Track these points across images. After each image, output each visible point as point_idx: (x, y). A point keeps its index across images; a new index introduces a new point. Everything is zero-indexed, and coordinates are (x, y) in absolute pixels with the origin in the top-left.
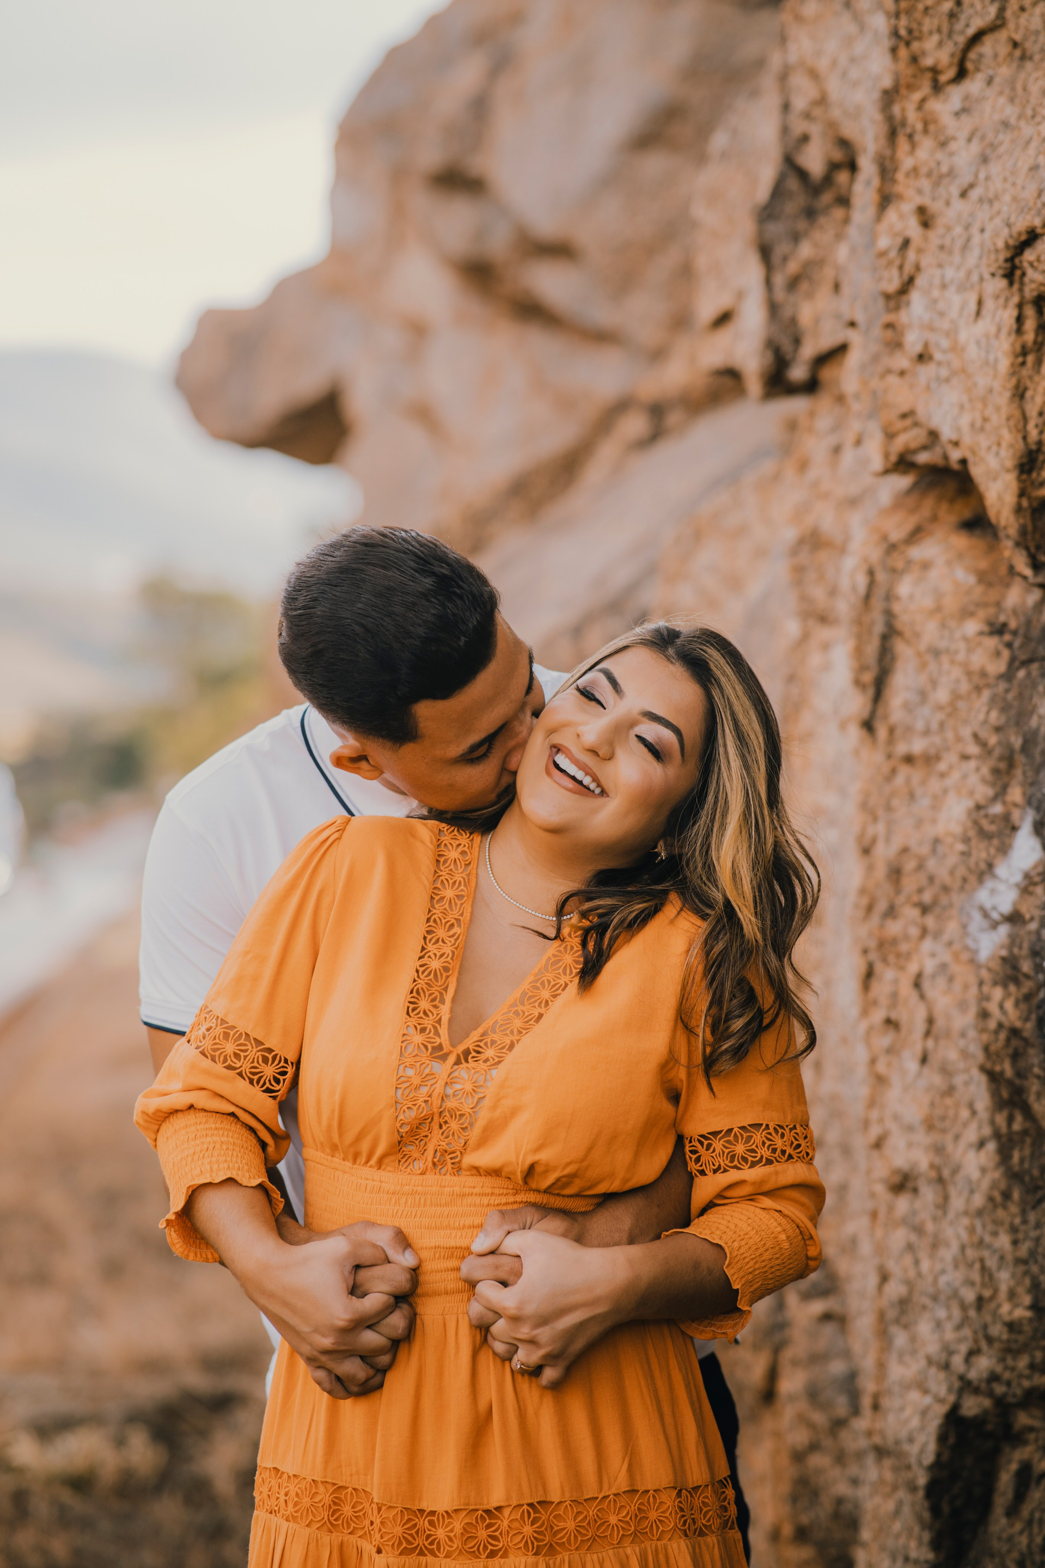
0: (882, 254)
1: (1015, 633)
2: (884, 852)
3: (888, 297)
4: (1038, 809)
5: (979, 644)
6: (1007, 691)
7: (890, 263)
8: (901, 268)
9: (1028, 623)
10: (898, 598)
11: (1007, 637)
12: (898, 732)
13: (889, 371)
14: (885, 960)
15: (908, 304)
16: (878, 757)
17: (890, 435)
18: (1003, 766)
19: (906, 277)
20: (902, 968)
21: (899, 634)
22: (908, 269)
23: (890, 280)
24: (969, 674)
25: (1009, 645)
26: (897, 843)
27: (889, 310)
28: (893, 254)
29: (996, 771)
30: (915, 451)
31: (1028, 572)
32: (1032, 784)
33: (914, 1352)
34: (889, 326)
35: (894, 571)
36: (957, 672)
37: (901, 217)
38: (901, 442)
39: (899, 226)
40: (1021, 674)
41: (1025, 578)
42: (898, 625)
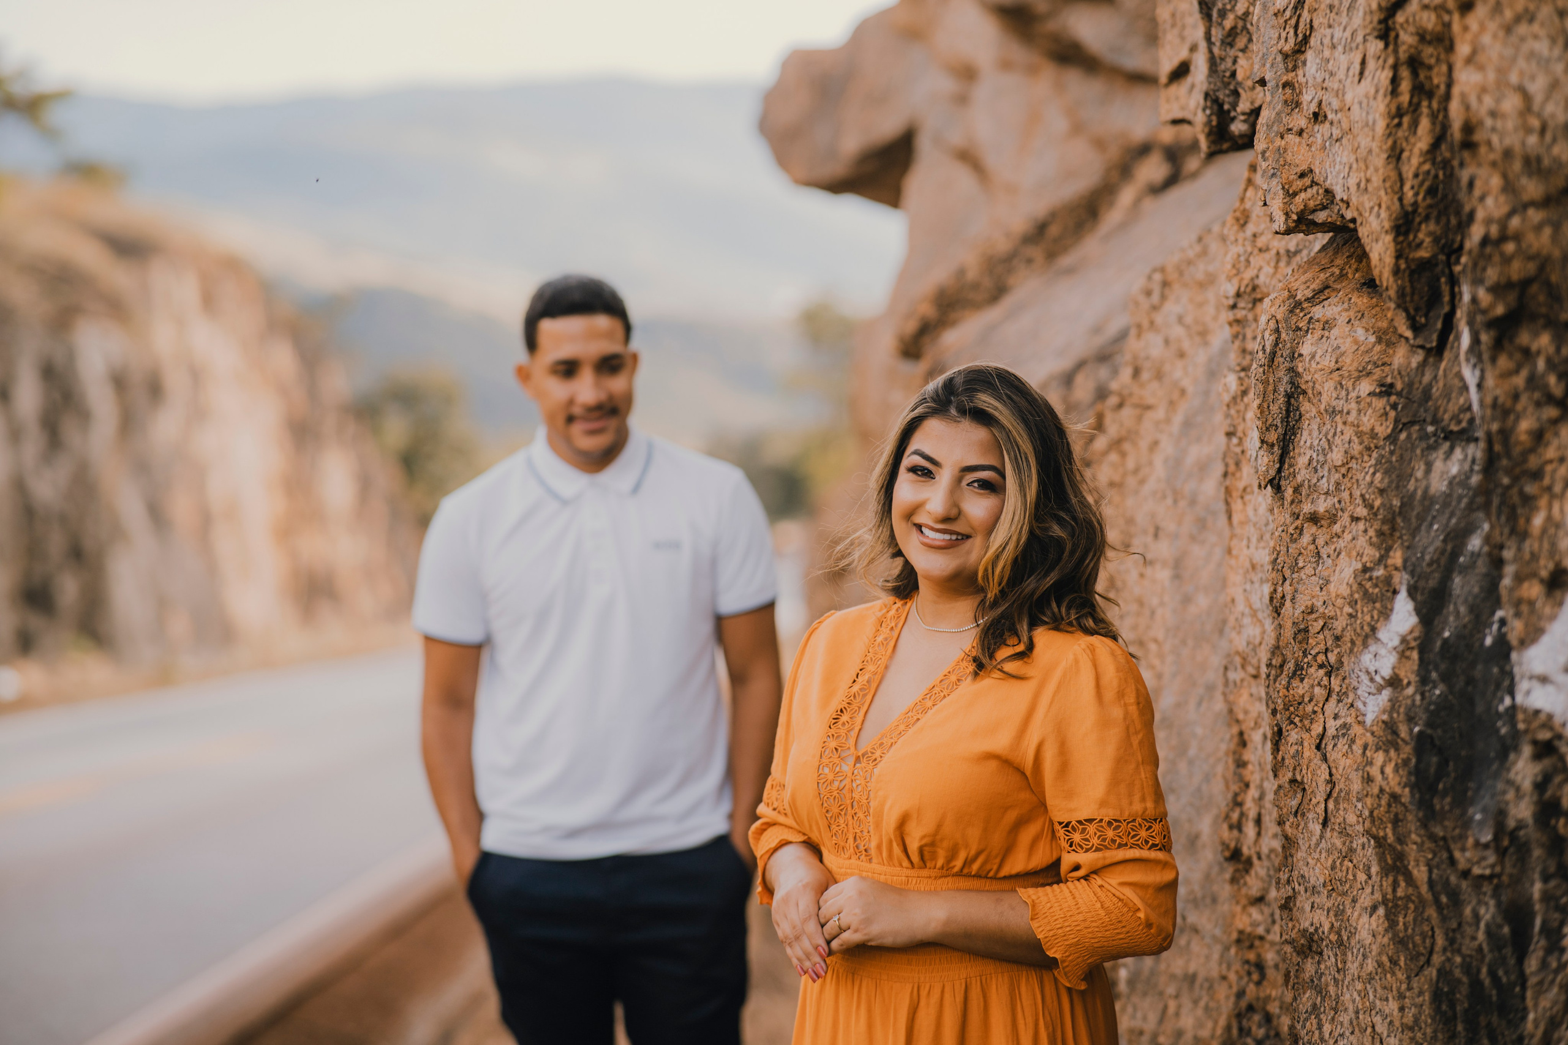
1: (1399, 394)
4: (1412, 573)
5: (1370, 405)
6: (1392, 453)
9: (1410, 385)
11: (1393, 398)
15: (1304, 63)
16: (1286, 516)
18: (1386, 528)
24: (1360, 434)
25: (1394, 406)
29: (1380, 533)
31: (1409, 334)
32: (1408, 548)
34: (1289, 85)
36: (1349, 432)
40: (1403, 436)
41: (1407, 339)
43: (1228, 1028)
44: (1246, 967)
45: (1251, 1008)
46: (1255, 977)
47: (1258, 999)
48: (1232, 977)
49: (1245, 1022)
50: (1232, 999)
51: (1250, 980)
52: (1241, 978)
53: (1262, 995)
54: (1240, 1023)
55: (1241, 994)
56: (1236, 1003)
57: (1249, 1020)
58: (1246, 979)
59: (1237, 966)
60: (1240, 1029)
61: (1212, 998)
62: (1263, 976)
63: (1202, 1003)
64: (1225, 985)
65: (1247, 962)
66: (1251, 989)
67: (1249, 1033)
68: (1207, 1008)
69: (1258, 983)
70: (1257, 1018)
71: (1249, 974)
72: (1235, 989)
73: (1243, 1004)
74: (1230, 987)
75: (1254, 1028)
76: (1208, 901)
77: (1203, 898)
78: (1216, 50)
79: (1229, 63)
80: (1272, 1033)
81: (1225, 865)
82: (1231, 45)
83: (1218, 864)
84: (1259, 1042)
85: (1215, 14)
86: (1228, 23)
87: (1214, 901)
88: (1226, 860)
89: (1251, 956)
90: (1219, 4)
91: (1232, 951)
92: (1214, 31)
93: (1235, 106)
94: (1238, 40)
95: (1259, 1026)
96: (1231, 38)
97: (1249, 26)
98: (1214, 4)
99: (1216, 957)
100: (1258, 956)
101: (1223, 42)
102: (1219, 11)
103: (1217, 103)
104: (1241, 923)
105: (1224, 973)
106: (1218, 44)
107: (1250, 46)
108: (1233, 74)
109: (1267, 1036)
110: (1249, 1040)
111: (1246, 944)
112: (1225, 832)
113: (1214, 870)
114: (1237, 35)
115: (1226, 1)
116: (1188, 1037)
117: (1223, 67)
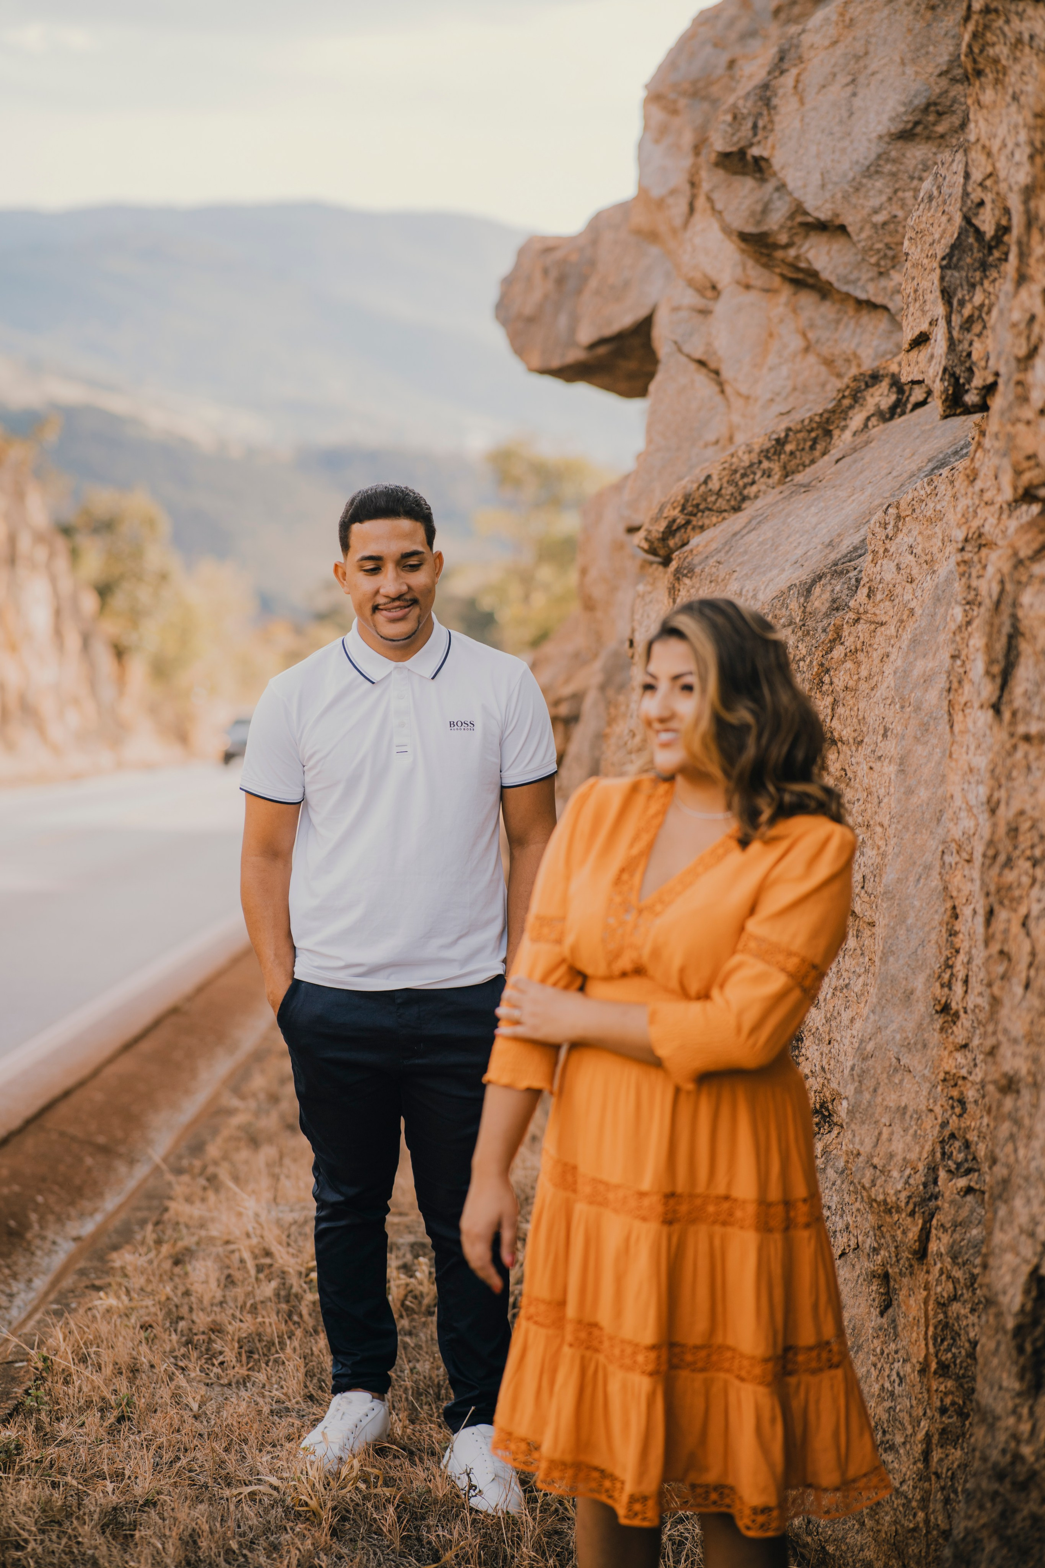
0: (1014, 325)
2: (1005, 814)
3: (1019, 360)
7: (1019, 334)
8: (1028, 338)
10: (1021, 605)
12: (1020, 715)
13: (1018, 420)
14: (1001, 903)
15: (1033, 367)
16: (1004, 735)
17: (1018, 473)
19: (1032, 346)
20: (1015, 910)
21: (1023, 635)
22: (1034, 339)
23: (1020, 347)
26: (1015, 806)
27: (1020, 370)
28: (1022, 326)
30: (1038, 487)
33: (1011, 1222)
34: (1019, 383)
35: (1019, 583)
37: (1031, 295)
38: (1026, 478)
39: (1028, 303)
42: (1022, 629)
43: (933, 1152)
44: (951, 1102)
45: (953, 1136)
46: (958, 1110)
47: (960, 1129)
48: (938, 1110)
49: (947, 1148)
50: (938, 1128)
51: (954, 1113)
52: (945, 1111)
53: (963, 1125)
54: (943, 1148)
55: (944, 1125)
56: (941, 1132)
57: (951, 1145)
58: (950, 1112)
59: (942, 1101)
60: (943, 1154)
61: (920, 1127)
62: (964, 1110)
63: (911, 1131)
64: (931, 1116)
65: (952, 1098)
66: (954, 1121)
67: (950, 1157)
68: (915, 1136)
69: (960, 1116)
70: (957, 1144)
71: (953, 1107)
72: (940, 1121)
73: (946, 1133)
74: (936, 1118)
75: (955, 1153)
76: (919, 1046)
77: (915, 1044)
78: (955, 334)
79: (966, 345)
80: (970, 1157)
81: (936, 1016)
82: (968, 330)
83: (931, 1015)
84: (959, 1165)
85: (955, 302)
86: (967, 312)
87: (925, 1046)
88: (937, 1012)
89: (955, 1093)
90: (959, 295)
91: (939, 1088)
92: (954, 317)
93: (969, 380)
94: (974, 326)
95: (960, 1151)
96: (968, 324)
97: (984, 315)
98: (955, 293)
99: (925, 1093)
100: (962, 1093)
101: (961, 327)
102: (959, 300)
103: (955, 378)
104: (949, 1065)
105: (931, 1107)
106: (957, 328)
107: (985, 332)
108: (969, 355)
109: (966, 1160)
110: (950, 1163)
111: (952, 1083)
112: (938, 991)
113: (928, 1020)
114: (973, 322)
115: (965, 292)
116: (899, 1158)
117: (960, 348)
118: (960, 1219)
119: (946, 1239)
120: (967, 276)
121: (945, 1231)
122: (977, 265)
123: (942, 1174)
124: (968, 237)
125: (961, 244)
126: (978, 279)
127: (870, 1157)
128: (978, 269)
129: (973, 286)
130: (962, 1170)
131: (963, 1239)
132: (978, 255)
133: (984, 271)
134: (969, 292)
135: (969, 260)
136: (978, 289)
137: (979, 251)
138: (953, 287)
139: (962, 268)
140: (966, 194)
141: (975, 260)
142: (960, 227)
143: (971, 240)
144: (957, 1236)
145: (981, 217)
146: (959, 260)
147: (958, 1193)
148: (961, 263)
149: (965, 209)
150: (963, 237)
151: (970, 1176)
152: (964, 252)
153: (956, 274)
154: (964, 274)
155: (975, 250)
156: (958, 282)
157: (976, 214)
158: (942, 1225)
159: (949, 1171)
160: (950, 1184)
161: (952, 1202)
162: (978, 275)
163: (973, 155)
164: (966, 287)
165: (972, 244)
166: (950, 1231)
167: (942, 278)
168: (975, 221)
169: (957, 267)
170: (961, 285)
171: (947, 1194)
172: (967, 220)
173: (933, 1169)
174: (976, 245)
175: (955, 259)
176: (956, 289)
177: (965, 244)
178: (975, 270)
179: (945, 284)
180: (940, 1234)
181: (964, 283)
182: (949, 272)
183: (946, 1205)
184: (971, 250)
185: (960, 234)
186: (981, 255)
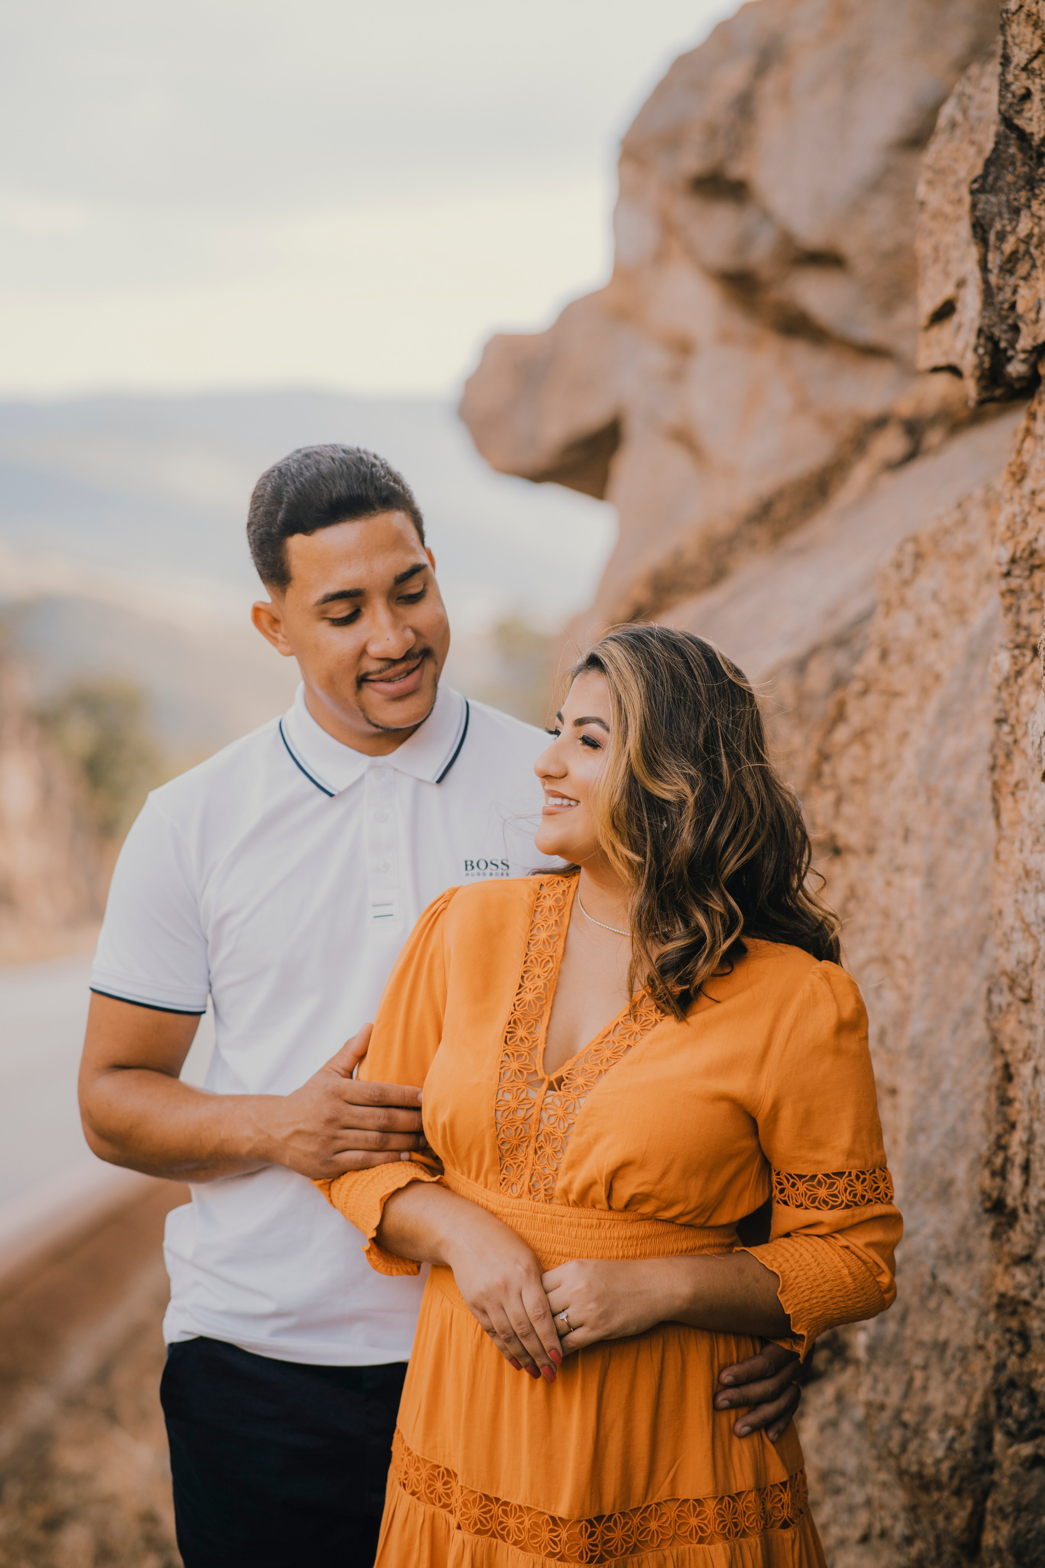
43: (984, 1406)
44: (1008, 1336)
45: (1012, 1384)
46: (1018, 1348)
47: (1021, 1374)
48: (991, 1346)
49: (1004, 1401)
50: (990, 1373)
51: (1012, 1352)
52: (1000, 1348)
53: (1026, 1369)
54: (999, 1400)
55: (1000, 1367)
56: (995, 1378)
57: (1010, 1397)
58: (1007, 1350)
59: (995, 1335)
60: (1000, 1408)
61: (966, 1370)
62: (1027, 1347)
63: (954, 1376)
64: (982, 1355)
65: (1009, 1330)
66: (1013, 1362)
67: (1009, 1413)
68: (959, 1381)
69: (1022, 1356)
70: (1019, 1395)
71: (1011, 1344)
72: (993, 1361)
73: (1003, 1378)
74: (988, 1358)
75: (1016, 1408)
76: (963, 1257)
77: (958, 1254)
78: (993, 279)
79: (1007, 293)
80: (1037, 1414)
81: (985, 1216)
82: (1011, 272)
83: (977, 1215)
84: (1022, 1425)
85: (992, 237)
86: (1008, 246)
87: (970, 1257)
88: (987, 1211)
89: (1014, 1324)
90: (998, 226)
91: (992, 1317)
92: (991, 256)
93: (1012, 344)
94: (1019, 266)
95: (1022, 1405)
96: (1010, 264)
97: (1033, 250)
98: (991, 226)
99: (972, 1322)
100: (1023, 1323)
101: (1002, 269)
102: (998, 233)
103: (992, 340)
104: (1004, 1284)
105: (981, 1341)
106: (996, 271)
107: (1034, 274)
108: (1013, 306)
109: (1031, 1417)
110: (1010, 1421)
111: (1009, 1309)
112: (986, 1180)
113: (972, 1222)
114: (1018, 260)
115: (1006, 222)
116: (937, 1414)
117: (1000, 298)
118: (1025, 1501)
119: (1006, 1529)
120: (1008, 201)
121: (1005, 1517)
122: (1021, 183)
123: (999, 1437)
124: (1008, 146)
125: (998, 157)
126: (1023, 200)
127: (898, 1413)
128: (1024, 187)
129: (1016, 212)
130: (1026, 1431)
131: (1030, 1531)
132: (1023, 170)
133: (1032, 189)
134: (1011, 220)
135: (1010, 178)
136: (1024, 213)
137: (1024, 164)
138: (988, 217)
139: (1001, 190)
140: (1005, 86)
141: (1018, 177)
142: (998, 135)
143: (1012, 150)
144: (1021, 1525)
145: (1027, 114)
146: (997, 179)
147: (1022, 1464)
148: (1000, 183)
149: (1003, 107)
150: (1001, 147)
151: (1038, 1441)
152: (1003, 167)
153: (993, 199)
154: (1003, 198)
155: (1019, 164)
156: (996, 209)
157: (1020, 112)
158: (1001, 1510)
159: (1008, 1433)
160: (1011, 1451)
161: (1013, 1477)
162: (1023, 195)
163: (1014, 29)
164: (1006, 216)
165: (1013, 156)
166: (1011, 1519)
167: (974, 206)
168: (1018, 122)
169: (994, 190)
170: (1000, 214)
171: (1006, 1464)
172: (1007, 121)
173: (985, 1429)
174: (1019, 156)
175: (990, 179)
176: (992, 220)
177: (1004, 156)
178: (1019, 190)
179: (978, 214)
180: (998, 1522)
181: (1005, 210)
182: (982, 197)
183: (1005, 1481)
184: (1013, 163)
185: (997, 143)
186: (1026, 169)
